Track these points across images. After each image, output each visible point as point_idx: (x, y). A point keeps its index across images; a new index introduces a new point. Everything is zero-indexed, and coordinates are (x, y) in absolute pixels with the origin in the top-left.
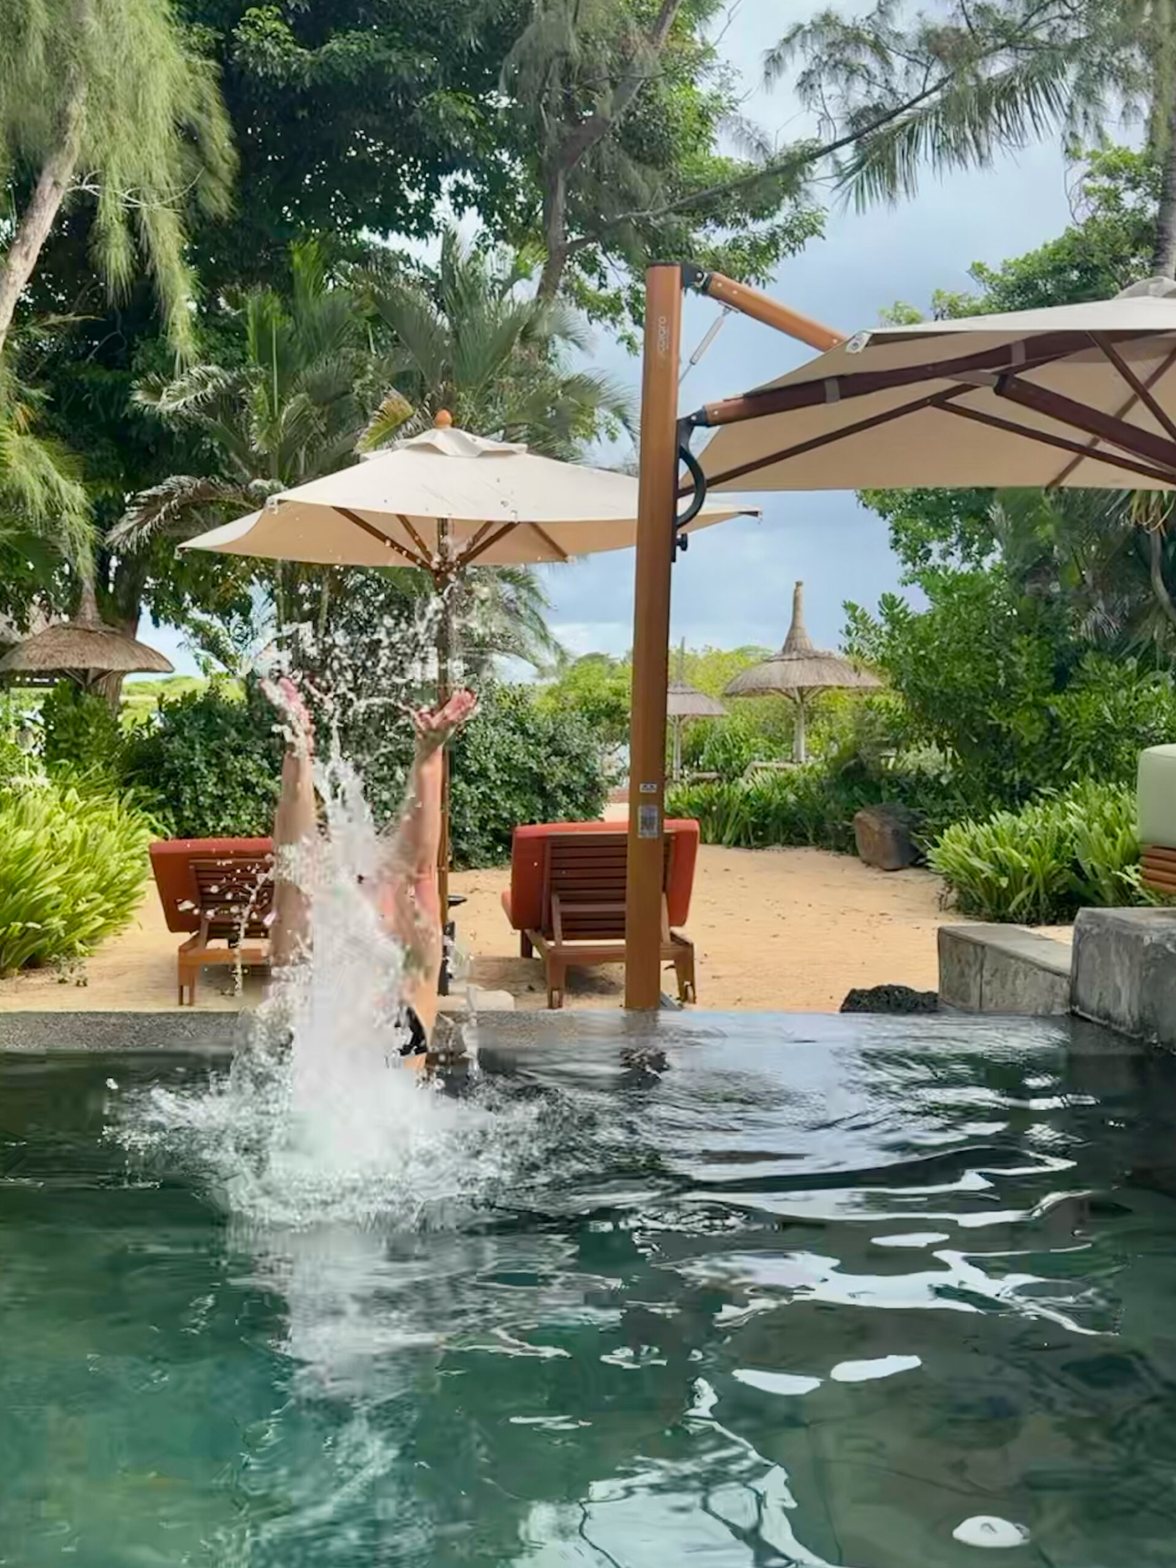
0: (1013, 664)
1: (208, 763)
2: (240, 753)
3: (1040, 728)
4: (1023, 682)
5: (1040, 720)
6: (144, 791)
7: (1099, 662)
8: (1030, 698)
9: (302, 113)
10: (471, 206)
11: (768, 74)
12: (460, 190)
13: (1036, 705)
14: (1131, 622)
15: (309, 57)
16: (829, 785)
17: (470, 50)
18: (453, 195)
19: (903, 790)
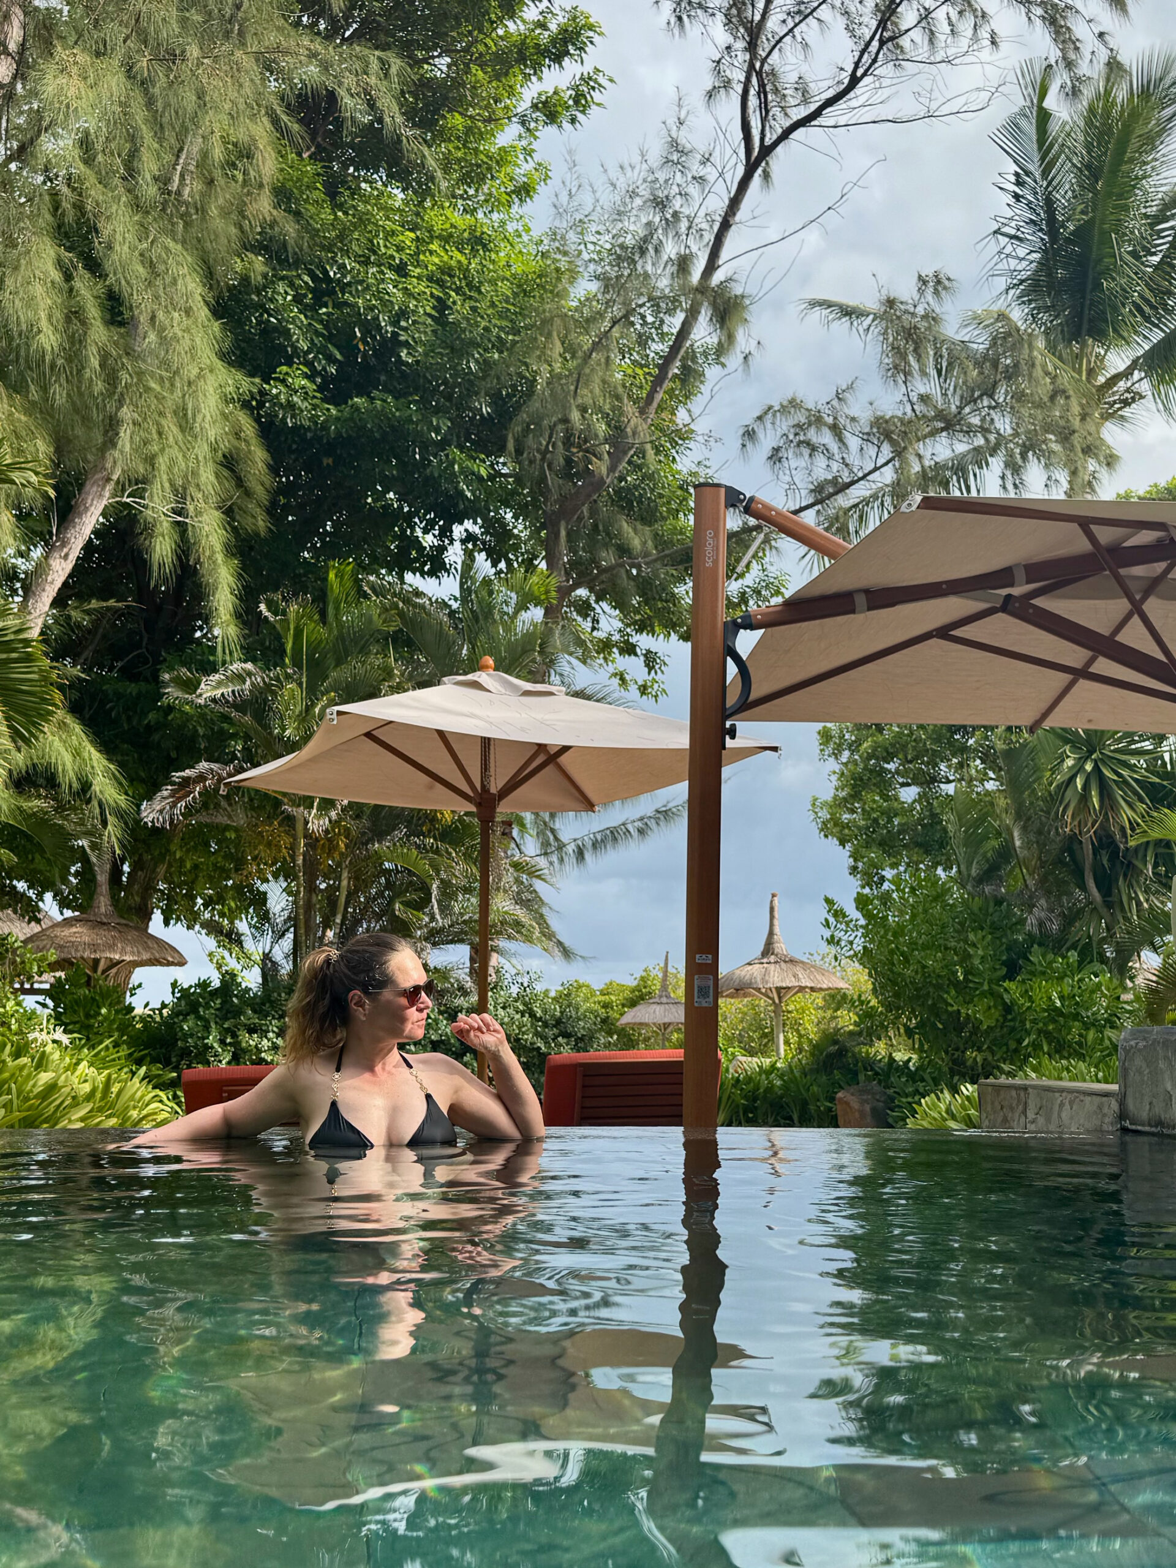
0: (970, 956)
1: (222, 1042)
2: (255, 1032)
3: (996, 1013)
4: (979, 974)
5: (995, 1006)
6: (157, 1069)
7: (1044, 956)
8: (986, 987)
9: (327, 461)
10: (480, 551)
11: (744, 446)
12: (470, 537)
13: (992, 993)
14: (1069, 919)
15: (334, 412)
16: (811, 1070)
17: (482, 415)
18: (463, 542)
19: (877, 1074)
